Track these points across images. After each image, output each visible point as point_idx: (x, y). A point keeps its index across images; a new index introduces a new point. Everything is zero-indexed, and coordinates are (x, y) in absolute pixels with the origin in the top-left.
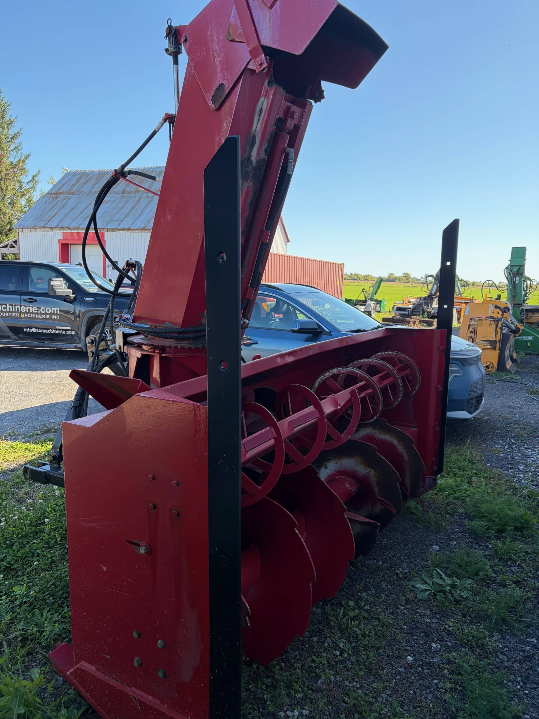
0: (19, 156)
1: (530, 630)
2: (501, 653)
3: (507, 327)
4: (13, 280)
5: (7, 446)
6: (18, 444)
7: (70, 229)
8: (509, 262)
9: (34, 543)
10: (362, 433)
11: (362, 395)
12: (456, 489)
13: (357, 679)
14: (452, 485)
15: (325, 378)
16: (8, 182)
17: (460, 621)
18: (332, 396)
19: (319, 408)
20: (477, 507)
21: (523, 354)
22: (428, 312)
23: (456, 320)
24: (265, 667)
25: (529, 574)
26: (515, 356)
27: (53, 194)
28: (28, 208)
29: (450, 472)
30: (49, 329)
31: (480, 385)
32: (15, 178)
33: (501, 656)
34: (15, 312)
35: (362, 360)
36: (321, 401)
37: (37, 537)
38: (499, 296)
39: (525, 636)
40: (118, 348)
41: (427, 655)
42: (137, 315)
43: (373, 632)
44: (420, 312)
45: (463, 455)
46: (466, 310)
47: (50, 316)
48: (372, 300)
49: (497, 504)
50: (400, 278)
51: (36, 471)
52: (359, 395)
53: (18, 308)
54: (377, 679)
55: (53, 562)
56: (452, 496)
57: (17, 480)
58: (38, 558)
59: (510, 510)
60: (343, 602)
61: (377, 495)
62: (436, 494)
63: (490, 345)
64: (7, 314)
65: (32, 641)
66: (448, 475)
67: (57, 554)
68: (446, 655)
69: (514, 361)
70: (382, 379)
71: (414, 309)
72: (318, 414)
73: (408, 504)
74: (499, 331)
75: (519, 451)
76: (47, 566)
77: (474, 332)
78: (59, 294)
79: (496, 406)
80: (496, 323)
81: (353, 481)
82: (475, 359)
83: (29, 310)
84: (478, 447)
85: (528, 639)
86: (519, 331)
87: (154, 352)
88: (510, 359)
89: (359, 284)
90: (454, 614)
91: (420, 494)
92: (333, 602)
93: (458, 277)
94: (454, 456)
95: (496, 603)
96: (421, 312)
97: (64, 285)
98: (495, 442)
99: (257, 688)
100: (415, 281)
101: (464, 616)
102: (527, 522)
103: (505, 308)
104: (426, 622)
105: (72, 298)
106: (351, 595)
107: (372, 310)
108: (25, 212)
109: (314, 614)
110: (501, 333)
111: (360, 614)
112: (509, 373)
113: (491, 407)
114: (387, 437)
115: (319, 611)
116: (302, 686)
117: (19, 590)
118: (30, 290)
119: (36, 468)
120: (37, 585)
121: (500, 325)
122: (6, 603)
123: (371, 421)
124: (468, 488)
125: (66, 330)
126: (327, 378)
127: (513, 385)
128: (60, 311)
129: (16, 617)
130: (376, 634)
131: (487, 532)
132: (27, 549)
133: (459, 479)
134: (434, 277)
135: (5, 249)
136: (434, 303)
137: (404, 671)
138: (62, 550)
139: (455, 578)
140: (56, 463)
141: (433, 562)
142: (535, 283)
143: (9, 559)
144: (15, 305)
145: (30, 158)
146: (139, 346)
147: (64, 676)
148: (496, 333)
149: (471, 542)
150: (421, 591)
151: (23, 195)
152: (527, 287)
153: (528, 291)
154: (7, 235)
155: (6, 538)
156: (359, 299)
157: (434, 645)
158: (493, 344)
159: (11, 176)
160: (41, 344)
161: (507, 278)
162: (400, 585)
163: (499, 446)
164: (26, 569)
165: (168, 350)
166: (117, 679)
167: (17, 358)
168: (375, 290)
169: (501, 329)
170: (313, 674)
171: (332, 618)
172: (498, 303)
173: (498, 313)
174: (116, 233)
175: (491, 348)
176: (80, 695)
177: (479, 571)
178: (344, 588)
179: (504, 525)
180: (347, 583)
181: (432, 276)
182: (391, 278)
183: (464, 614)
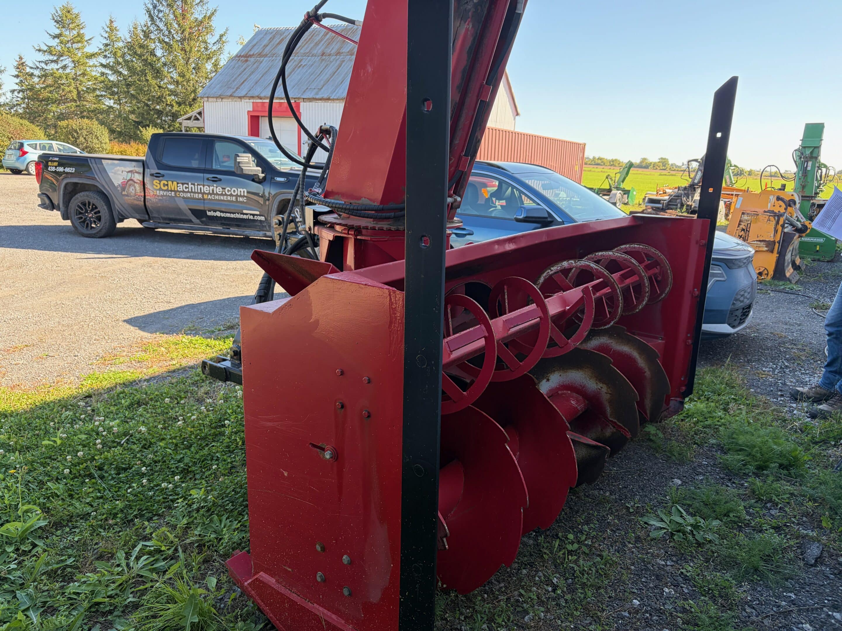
0: (205, 12)
1: (788, 584)
2: (749, 606)
3: (792, 225)
4: (197, 156)
5: (186, 341)
6: (198, 339)
7: (261, 99)
8: (800, 143)
9: (213, 446)
10: (595, 343)
11: (598, 294)
12: (708, 415)
13: (570, 619)
14: (703, 411)
15: (552, 272)
16: (192, 43)
17: (701, 566)
18: (560, 294)
19: (543, 308)
20: (733, 438)
21: (809, 259)
22: (688, 206)
23: (723, 216)
24: (465, 596)
25: (793, 519)
26: (798, 261)
27: (242, 56)
28: (214, 74)
29: (702, 396)
30: (235, 213)
31: (749, 293)
32: (200, 38)
33: (749, 610)
34: (198, 193)
35: (600, 253)
36: (545, 298)
37: (216, 440)
38: (784, 187)
39: (781, 589)
40: (307, 230)
41: (658, 600)
42: (330, 190)
43: (594, 569)
44: (677, 205)
45: (719, 377)
46: (737, 203)
47: (237, 199)
48: (618, 188)
49: (759, 437)
50: (655, 163)
51: (216, 367)
52: (594, 294)
53: (201, 189)
54: (595, 621)
55: (233, 467)
56: (702, 423)
57: (197, 378)
58: (217, 462)
59: (776, 443)
60: (560, 534)
61: (609, 416)
62: (682, 420)
63: (766, 247)
64: (189, 195)
65: (209, 547)
66: (699, 399)
67: (237, 459)
68: (680, 603)
69: (796, 268)
70: (624, 277)
71: (670, 201)
72: (541, 314)
73: (646, 429)
74: (780, 228)
75: (794, 376)
76: (227, 471)
77: (746, 230)
78: (247, 172)
79: (768, 322)
80: (776, 218)
81: (581, 398)
82: (745, 261)
83: (213, 191)
84: (740, 369)
85: (785, 594)
86: (807, 230)
87: (348, 234)
88: (790, 265)
89: (603, 170)
90: (695, 557)
91: (661, 419)
92: (548, 533)
93: (730, 162)
94: (708, 378)
95: (748, 549)
96: (679, 205)
97: (252, 162)
98: (763, 364)
99: (455, 618)
100: (674, 169)
101: (707, 561)
102: (796, 459)
103: (789, 201)
104: (659, 564)
105: (261, 178)
106: (570, 528)
107: (618, 201)
108: (211, 78)
109: (525, 544)
110: (782, 231)
111: (580, 548)
112: (788, 282)
113: (760, 322)
114: (625, 349)
115: (531, 542)
116: (506, 620)
117: (196, 494)
118: (214, 168)
119: (215, 364)
120: (216, 491)
121: (781, 222)
122: (183, 506)
123: (606, 327)
124: (723, 416)
125: (254, 215)
126: (555, 273)
127: (792, 297)
128: (248, 192)
129: (193, 522)
130: (597, 572)
131: (743, 468)
132: (206, 451)
133: (713, 404)
134: (699, 162)
135: (188, 121)
136: (696, 195)
137: (628, 615)
138: (244, 455)
139: (698, 518)
140: (237, 360)
141: (672, 497)
142: (832, 173)
143: (187, 460)
144: (198, 185)
145: (217, 14)
146: (332, 226)
147: (242, 587)
148: (776, 231)
149: (723, 478)
150: (655, 529)
151: (209, 58)
152: (821, 176)
153: (822, 182)
154: (190, 106)
155: (184, 438)
156: (602, 187)
157: (666, 590)
158: (771, 245)
159: (195, 36)
160: (226, 231)
161: (795, 162)
162: (629, 521)
163: (768, 369)
164: (204, 473)
165: (364, 231)
166: (299, 593)
167: (199, 246)
168: (623, 176)
169: (783, 226)
170: (518, 609)
171: (546, 551)
172: (781, 194)
173: (780, 206)
174: (313, 104)
175: (767, 251)
176: (259, 609)
177: (729, 511)
178: (562, 518)
179: (767, 461)
180: (566, 514)
181: (696, 160)
182: (644, 164)
183: (706, 558)
